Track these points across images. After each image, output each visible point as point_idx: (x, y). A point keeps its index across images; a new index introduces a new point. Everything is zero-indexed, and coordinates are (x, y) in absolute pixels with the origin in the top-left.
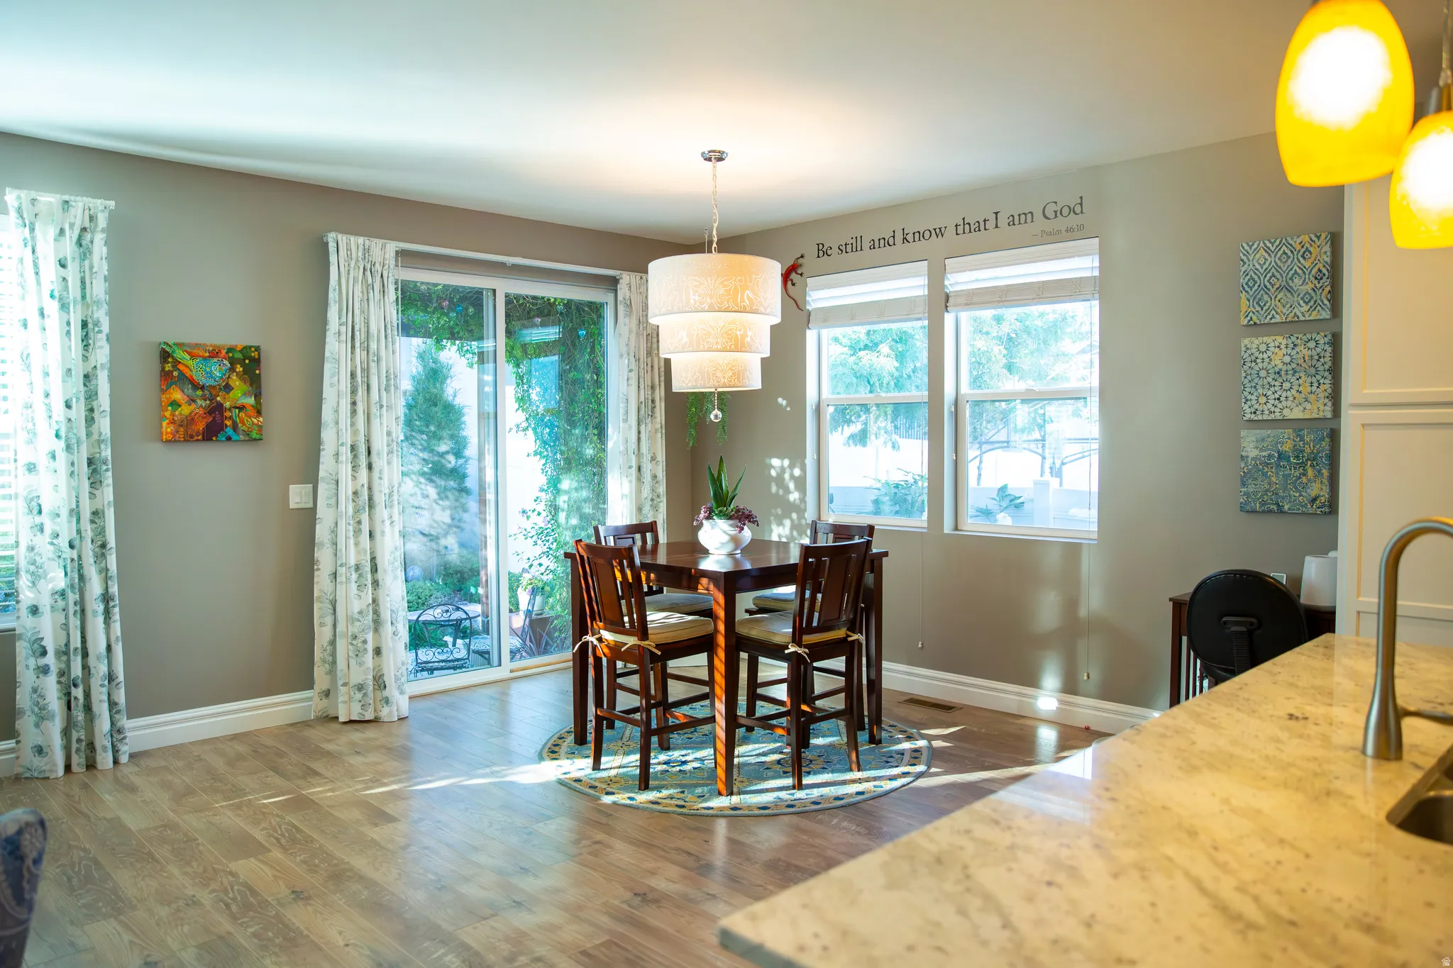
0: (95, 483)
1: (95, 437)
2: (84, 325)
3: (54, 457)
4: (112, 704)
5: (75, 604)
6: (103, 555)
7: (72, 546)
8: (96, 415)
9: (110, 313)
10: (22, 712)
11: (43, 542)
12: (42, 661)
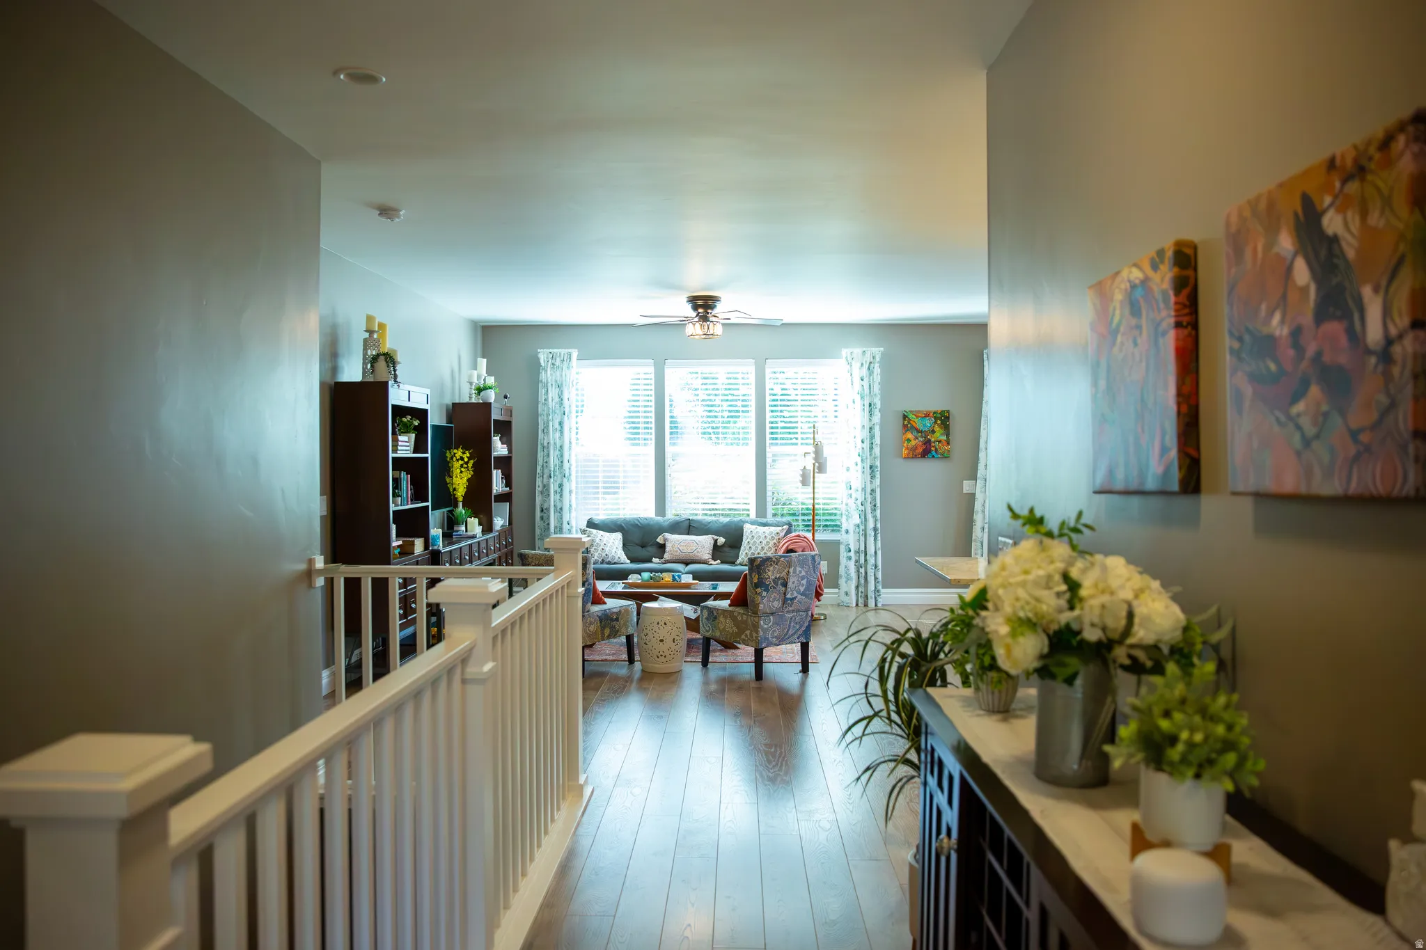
0: (873, 477)
1: (873, 455)
2: (870, 405)
3: (857, 465)
4: (876, 578)
5: (863, 530)
6: (875, 510)
7: (862, 505)
8: (874, 446)
9: (882, 400)
10: (841, 576)
11: (851, 502)
12: (849, 554)
